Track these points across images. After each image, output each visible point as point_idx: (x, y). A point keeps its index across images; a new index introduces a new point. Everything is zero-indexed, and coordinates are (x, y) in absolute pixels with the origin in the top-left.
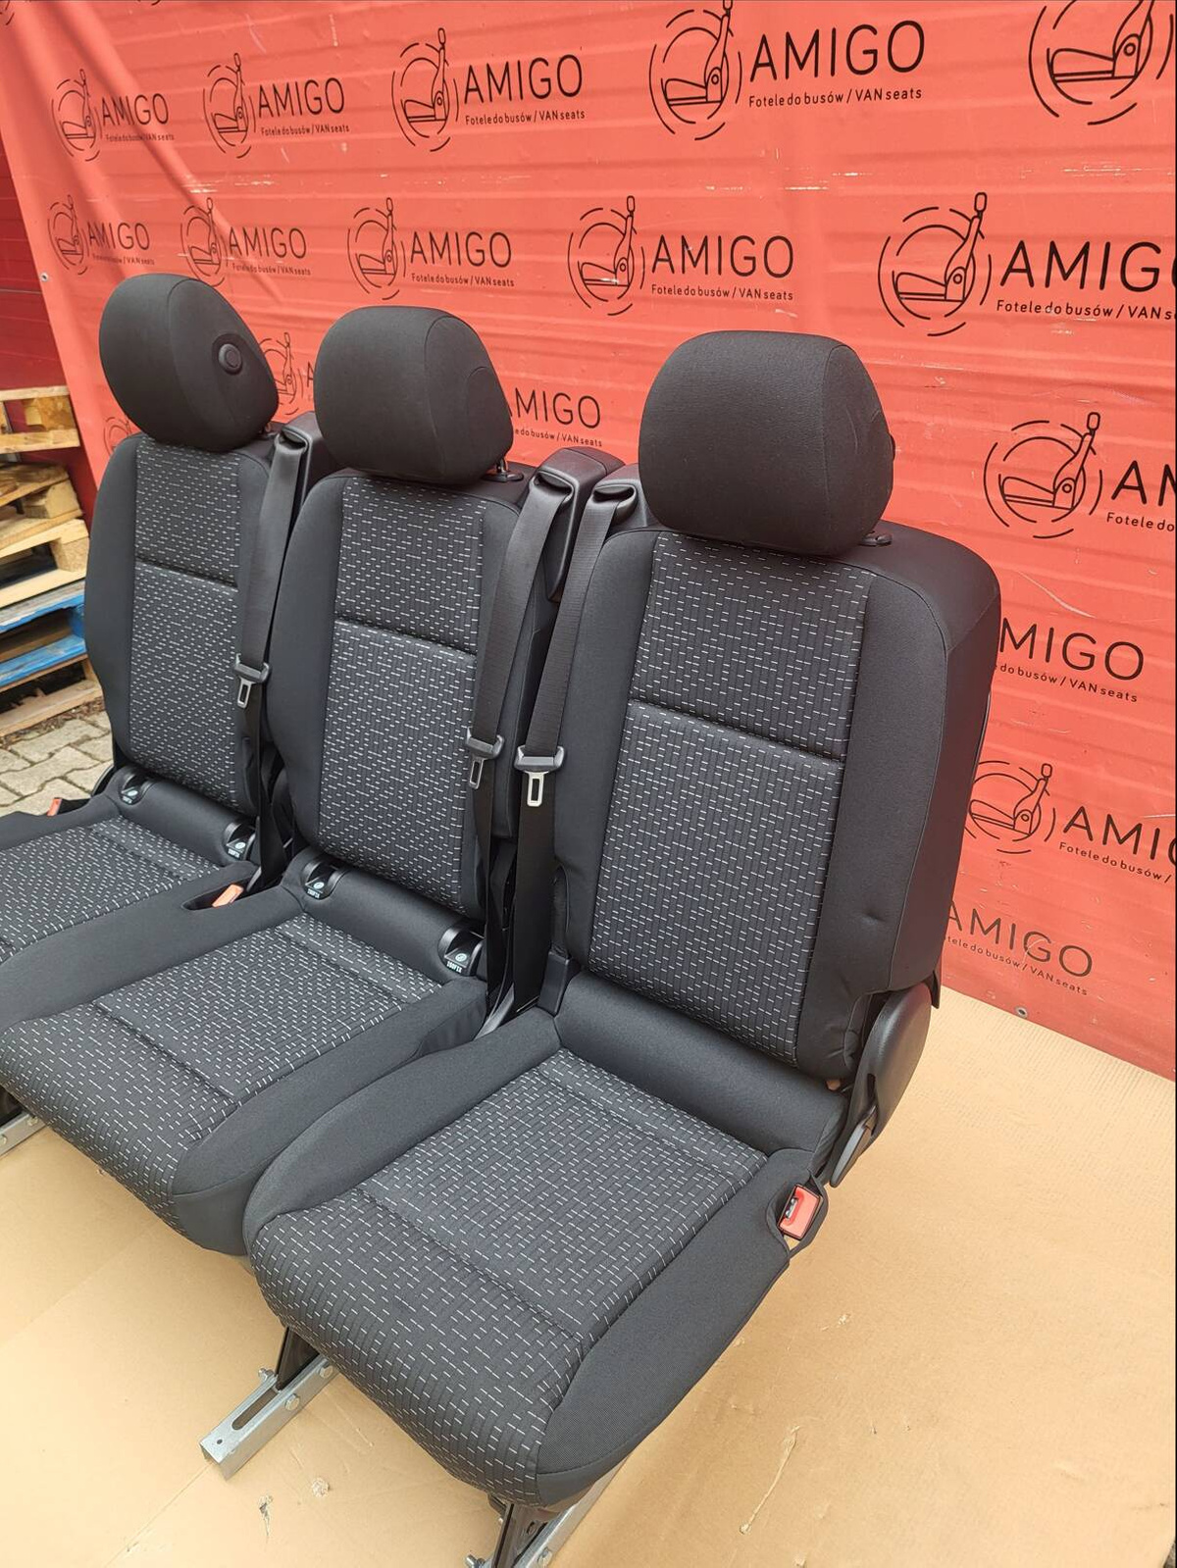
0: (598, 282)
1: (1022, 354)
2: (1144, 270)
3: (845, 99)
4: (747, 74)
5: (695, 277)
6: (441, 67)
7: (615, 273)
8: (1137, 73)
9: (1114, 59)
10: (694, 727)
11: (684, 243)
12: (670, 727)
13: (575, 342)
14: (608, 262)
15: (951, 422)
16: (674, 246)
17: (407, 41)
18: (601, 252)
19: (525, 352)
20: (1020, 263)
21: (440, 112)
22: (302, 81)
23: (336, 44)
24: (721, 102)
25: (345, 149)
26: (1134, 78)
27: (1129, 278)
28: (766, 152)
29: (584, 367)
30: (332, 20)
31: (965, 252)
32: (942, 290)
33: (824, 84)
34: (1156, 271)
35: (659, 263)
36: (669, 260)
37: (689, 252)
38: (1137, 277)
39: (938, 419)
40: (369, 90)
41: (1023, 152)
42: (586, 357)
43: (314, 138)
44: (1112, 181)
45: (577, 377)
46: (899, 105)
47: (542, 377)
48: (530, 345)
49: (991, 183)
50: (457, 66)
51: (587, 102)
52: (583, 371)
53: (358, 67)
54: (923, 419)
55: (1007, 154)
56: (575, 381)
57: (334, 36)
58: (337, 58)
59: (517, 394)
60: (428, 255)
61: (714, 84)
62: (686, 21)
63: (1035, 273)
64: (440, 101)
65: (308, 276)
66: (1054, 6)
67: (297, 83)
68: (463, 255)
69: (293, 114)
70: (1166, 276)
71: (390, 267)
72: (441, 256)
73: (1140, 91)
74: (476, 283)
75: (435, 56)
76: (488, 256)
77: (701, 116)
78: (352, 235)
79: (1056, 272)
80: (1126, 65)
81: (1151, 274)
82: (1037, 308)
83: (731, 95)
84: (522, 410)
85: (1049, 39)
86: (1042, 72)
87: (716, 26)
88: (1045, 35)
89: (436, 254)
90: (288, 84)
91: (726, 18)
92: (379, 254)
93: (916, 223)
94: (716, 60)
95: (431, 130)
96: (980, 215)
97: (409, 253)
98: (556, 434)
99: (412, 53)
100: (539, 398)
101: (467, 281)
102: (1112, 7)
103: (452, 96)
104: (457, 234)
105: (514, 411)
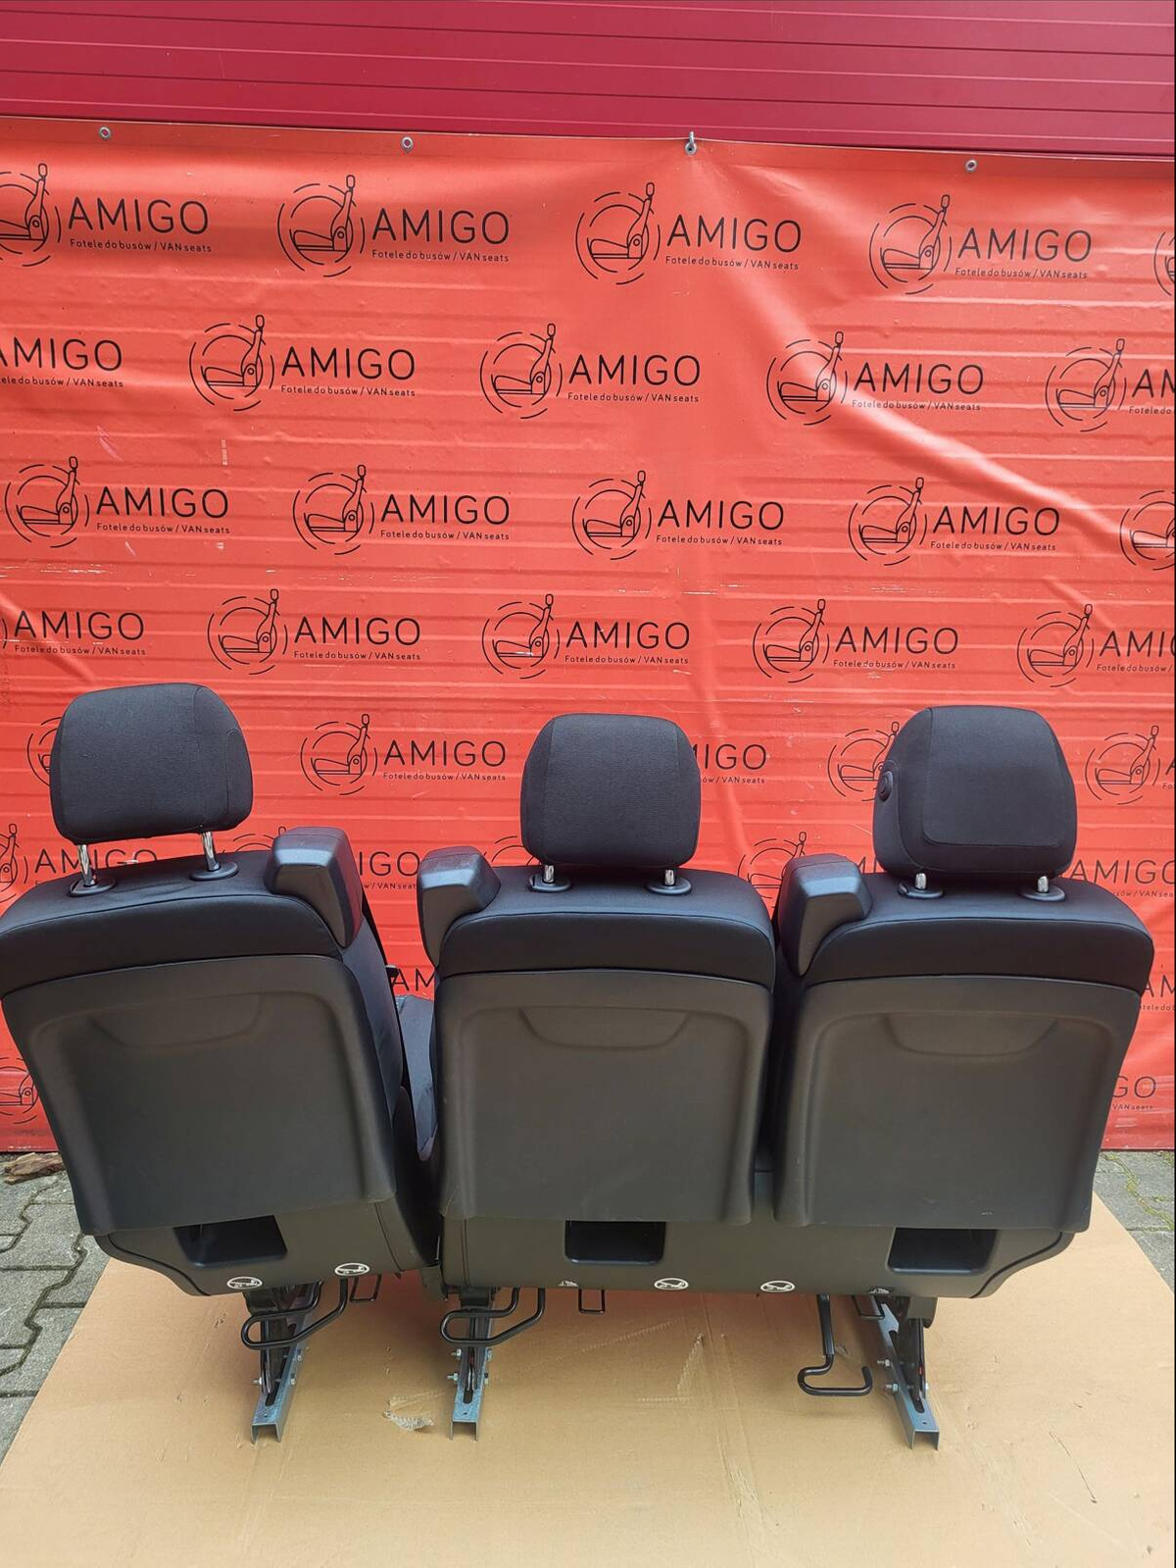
0: (512, 655)
1: (850, 691)
2: (920, 642)
3: (729, 542)
4: (656, 521)
5: (606, 650)
6: (358, 493)
7: (530, 648)
8: (909, 541)
9: (897, 533)
11: (597, 627)
14: (525, 640)
15: (805, 735)
16: (588, 629)
17: (319, 469)
18: (517, 635)
19: (426, 711)
20: (847, 639)
21: (351, 525)
22: (169, 489)
23: (225, 463)
24: (633, 537)
25: (222, 547)
26: (908, 543)
27: (911, 646)
28: (670, 570)
29: (491, 719)
30: (224, 445)
31: (812, 633)
32: (798, 655)
35: (573, 640)
36: (583, 638)
37: (601, 633)
38: (914, 646)
39: (795, 734)
40: (264, 503)
41: (847, 578)
42: (494, 712)
43: (178, 537)
44: (899, 595)
45: (483, 727)
46: (767, 548)
47: (444, 730)
48: (434, 705)
49: (829, 594)
50: (376, 494)
51: (513, 528)
52: (490, 722)
53: (252, 484)
54: (785, 735)
55: (836, 578)
56: (481, 731)
57: (225, 457)
58: (226, 475)
59: (414, 745)
60: (318, 636)
61: (628, 525)
62: (606, 485)
63: (856, 645)
64: (352, 518)
65: (141, 655)
66: (863, 504)
67: (161, 490)
68: (363, 636)
69: (150, 514)
70: (931, 646)
71: (265, 647)
72: (335, 637)
73: (911, 550)
74: (374, 658)
75: (352, 485)
76: (392, 637)
77: (616, 544)
78: (216, 620)
79: (869, 644)
80: (903, 537)
81: (923, 645)
82: (859, 664)
83: (641, 534)
84: (417, 758)
85: (859, 520)
86: (856, 536)
87: (631, 491)
88: (858, 518)
89: (329, 635)
90: (149, 489)
91: (639, 487)
92: (252, 636)
93: (779, 615)
94: (631, 511)
95: (339, 539)
96: (821, 611)
97: (293, 635)
98: (455, 775)
99: (324, 480)
100: (439, 747)
101: (363, 657)
102: (894, 507)
103: (368, 514)
104: (357, 620)
105: (408, 760)
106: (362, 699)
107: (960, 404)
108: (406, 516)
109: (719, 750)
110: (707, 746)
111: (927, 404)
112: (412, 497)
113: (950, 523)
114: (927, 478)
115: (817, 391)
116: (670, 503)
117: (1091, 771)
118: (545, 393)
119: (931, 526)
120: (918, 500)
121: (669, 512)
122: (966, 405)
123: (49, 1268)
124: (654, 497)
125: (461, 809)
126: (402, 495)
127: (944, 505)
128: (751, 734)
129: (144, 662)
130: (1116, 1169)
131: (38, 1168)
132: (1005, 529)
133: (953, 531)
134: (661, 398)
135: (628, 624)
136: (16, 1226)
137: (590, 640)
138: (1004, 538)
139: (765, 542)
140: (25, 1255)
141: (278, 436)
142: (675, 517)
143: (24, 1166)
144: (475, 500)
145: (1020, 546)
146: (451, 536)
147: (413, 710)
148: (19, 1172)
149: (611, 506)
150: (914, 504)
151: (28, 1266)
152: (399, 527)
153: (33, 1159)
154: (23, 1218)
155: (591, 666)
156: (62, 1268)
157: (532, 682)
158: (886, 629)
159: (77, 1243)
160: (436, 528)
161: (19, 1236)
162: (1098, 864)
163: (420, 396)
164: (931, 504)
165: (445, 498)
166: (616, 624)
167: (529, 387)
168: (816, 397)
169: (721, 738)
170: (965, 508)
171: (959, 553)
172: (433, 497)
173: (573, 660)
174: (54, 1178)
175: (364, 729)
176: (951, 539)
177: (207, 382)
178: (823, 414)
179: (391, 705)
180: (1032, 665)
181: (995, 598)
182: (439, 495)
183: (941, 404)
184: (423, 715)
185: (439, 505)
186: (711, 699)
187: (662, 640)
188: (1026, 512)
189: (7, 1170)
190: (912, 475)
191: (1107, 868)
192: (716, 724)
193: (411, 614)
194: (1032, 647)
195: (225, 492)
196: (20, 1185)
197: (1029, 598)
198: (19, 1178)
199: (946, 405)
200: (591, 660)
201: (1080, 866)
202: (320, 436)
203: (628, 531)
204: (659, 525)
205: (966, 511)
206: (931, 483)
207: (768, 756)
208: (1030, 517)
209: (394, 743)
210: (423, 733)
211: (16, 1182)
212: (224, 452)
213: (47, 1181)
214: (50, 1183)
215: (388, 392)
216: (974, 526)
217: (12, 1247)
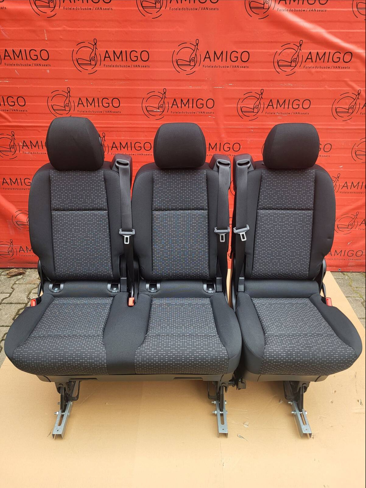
0: (152, 111)
1: (271, 123)
2: (297, 105)
3: (229, 67)
4: (202, 60)
5: (185, 109)
6: (94, 50)
7: (159, 108)
8: (296, 66)
9: (291, 63)
10: (276, 212)
11: (182, 101)
12: (270, 213)
13: (143, 128)
14: (157, 106)
15: (254, 139)
16: (179, 101)
17: (80, 40)
18: (154, 104)
21: (93, 63)
22: (28, 49)
23: (46, 39)
24: (194, 66)
25: (49, 72)
26: (295, 67)
27: (294, 106)
28: (207, 78)
30: (45, 32)
31: (258, 102)
32: (253, 110)
33: (224, 63)
34: (299, 105)
35: (173, 106)
36: (177, 105)
37: (183, 103)
38: (295, 106)
39: (251, 139)
40: (62, 54)
41: (272, 81)
42: (147, 132)
43: (33, 68)
44: (290, 87)
45: (144, 137)
46: (243, 69)
47: (131, 138)
48: (126, 129)
49: (264, 87)
50: (101, 50)
51: (151, 63)
52: (146, 135)
53: (56, 47)
54: (247, 139)
55: (268, 81)
56: (143, 138)
57: (46, 36)
58: (47, 44)
59: (121, 143)
60: (85, 104)
61: (192, 61)
62: (184, 45)
63: (274, 106)
64: (93, 60)
65: (26, 112)
66: (279, 51)
67: (25, 50)
68: (101, 104)
69: (22, 59)
70: (301, 106)
71: (67, 109)
72: (91, 105)
73: (296, 69)
74: (105, 113)
75: (92, 47)
76: (111, 105)
77: (188, 69)
78: (50, 99)
79: (278, 106)
80: (293, 64)
81: (298, 106)
82: (275, 113)
83: (197, 64)
84: (122, 148)
85: (278, 58)
86: (276, 64)
87: (193, 47)
88: (277, 57)
89: (89, 104)
90: (21, 50)
91: (197, 46)
92: (62, 104)
93: (247, 95)
94: (193, 56)
95: (89, 68)
96: (262, 94)
97: (76, 104)
98: (135, 154)
99: (82, 45)
100: (129, 144)
101: (101, 112)
102: (291, 52)
103: (99, 58)
104: (98, 98)
105: (119, 149)
106: (102, 127)
107: (319, 9)
108: (112, 59)
109: (224, 145)
110: (220, 143)
111: (306, 10)
112: (114, 51)
113: (311, 59)
114: (304, 40)
115: (264, 4)
116: (208, 52)
117: (354, 151)
118: (161, 8)
119: (304, 60)
120: (300, 49)
121: (207, 56)
122: (321, 9)
123: (20, 303)
124: (202, 49)
125: (138, 165)
126: (110, 51)
127: (309, 51)
128: (235, 139)
129: (27, 114)
130: (346, 278)
131: (16, 273)
132: (332, 61)
133: (312, 62)
134: (204, 9)
135: (193, 99)
136: (10, 290)
137: (179, 105)
138: (331, 64)
139: (242, 67)
140: (13, 299)
141: (64, 28)
142: (209, 58)
143: (12, 273)
144: (137, 52)
145: (336, 67)
146: (129, 66)
147: (120, 131)
148: (11, 274)
149: (186, 54)
150: (298, 51)
151: (14, 303)
152: (110, 63)
153: (15, 271)
154: (12, 288)
155: (180, 115)
156: (24, 303)
157: (159, 121)
158: (285, 100)
159: (28, 296)
160: (123, 63)
161: (11, 293)
162: (352, 183)
163: (115, 10)
164: (305, 51)
165: (126, 51)
166: (189, 99)
167: (154, 5)
168: (264, 7)
169: (225, 141)
170: (317, 52)
171: (313, 70)
172: (122, 51)
173: (173, 113)
174: (22, 276)
175: (104, 138)
176: (311, 65)
177: (36, 6)
178: (266, 14)
179: (112, 129)
180: (337, 113)
181: (326, 87)
182: (124, 50)
183: (311, 10)
184: (123, 133)
185: (124, 54)
186: (222, 127)
187: (205, 105)
188: (340, 53)
189: (8, 274)
190: (298, 39)
191: (355, 184)
192: (223, 135)
193: (116, 96)
194: (337, 106)
195: (48, 50)
196: (11, 278)
197: (338, 88)
198: (11, 276)
199: (313, 9)
200: (180, 113)
201: (346, 184)
202: (79, 27)
203: (192, 64)
204: (204, 61)
205: (318, 53)
206: (305, 43)
207: (241, 147)
208: (341, 56)
209: (114, 143)
210: (123, 139)
211: (10, 277)
212: (46, 34)
213: (19, 277)
214: (20, 278)
215: (103, 9)
216: (320, 60)
217: (9, 297)
